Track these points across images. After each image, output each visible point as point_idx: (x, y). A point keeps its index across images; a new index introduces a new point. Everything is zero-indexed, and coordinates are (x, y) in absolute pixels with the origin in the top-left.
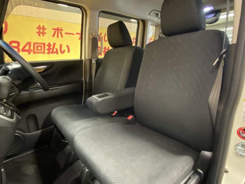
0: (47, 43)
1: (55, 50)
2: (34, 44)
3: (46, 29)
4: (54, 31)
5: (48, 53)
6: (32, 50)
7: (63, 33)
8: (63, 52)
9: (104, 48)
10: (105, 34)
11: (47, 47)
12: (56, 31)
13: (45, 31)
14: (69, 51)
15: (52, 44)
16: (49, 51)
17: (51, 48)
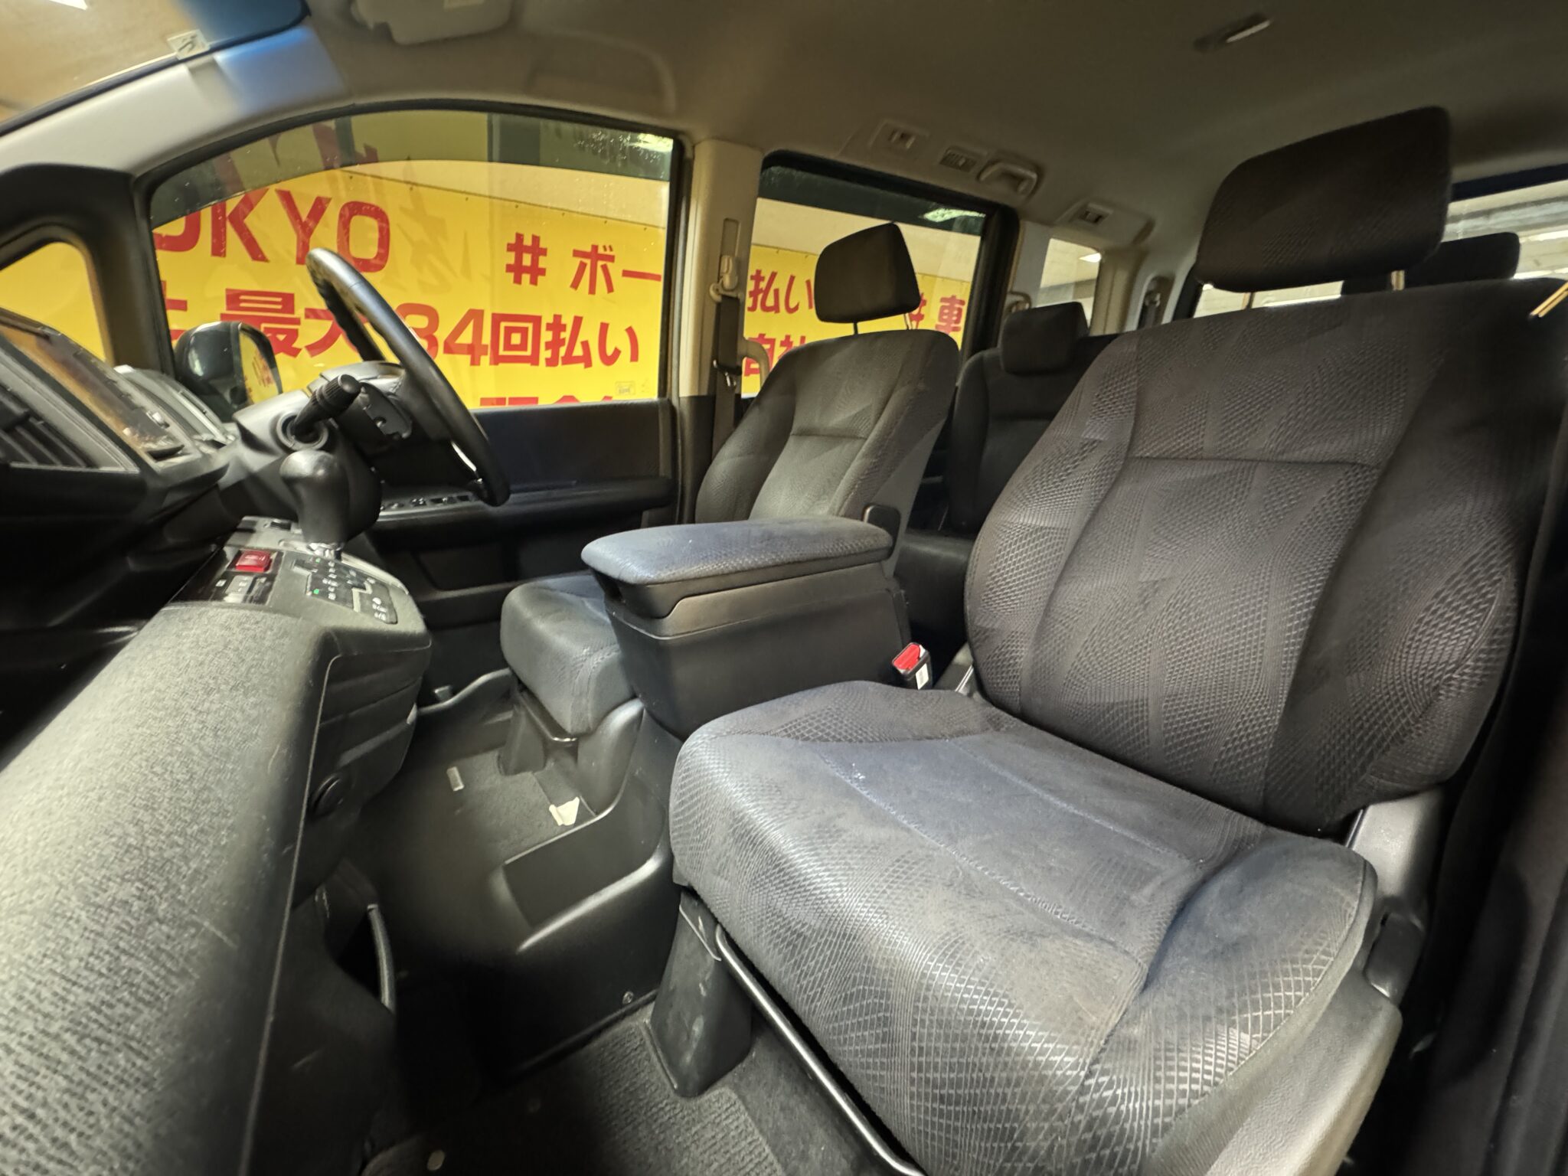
0: (548, 319)
1: (578, 351)
2: (497, 319)
3: (544, 252)
4: (578, 261)
5: (552, 362)
6: (486, 346)
7: (615, 270)
8: (609, 360)
9: (783, 344)
10: (792, 279)
11: (546, 336)
12: (588, 262)
13: (543, 262)
14: (634, 357)
15: (567, 321)
16: (555, 354)
17: (564, 340)
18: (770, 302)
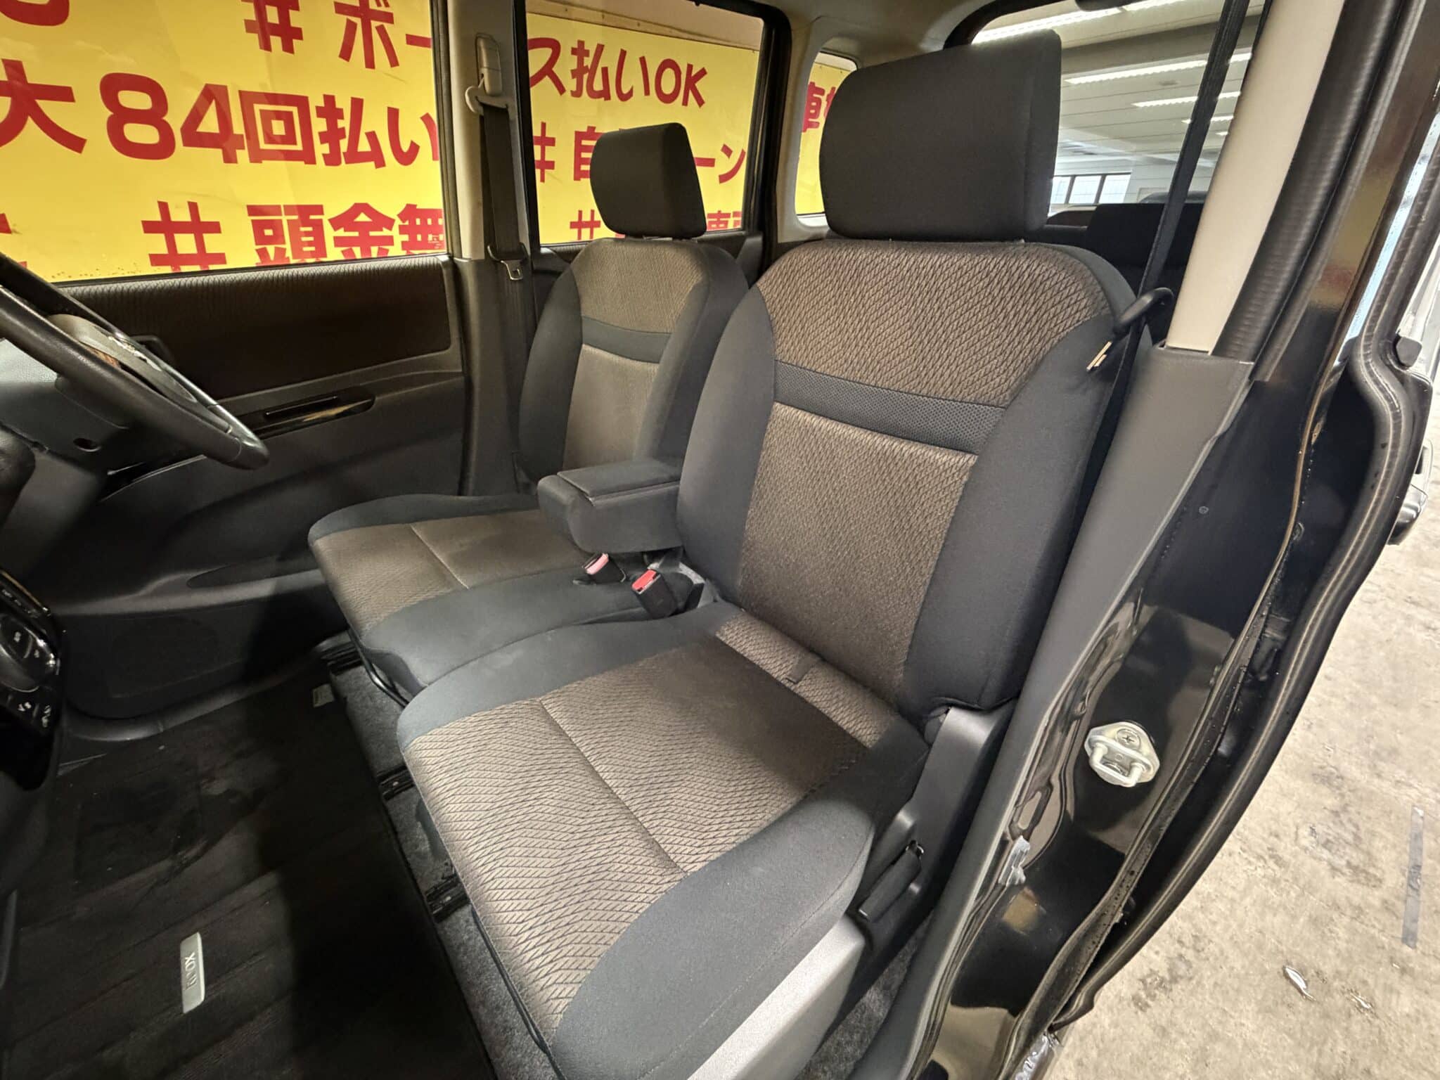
0: (316, 101)
1: (364, 146)
2: (248, 99)
4: (343, 19)
5: (332, 160)
6: (242, 136)
7: (397, 34)
8: (407, 157)
10: (623, 54)
11: (319, 125)
12: (357, 21)
13: (296, 19)
15: (344, 104)
16: (335, 148)
17: (343, 129)
18: (598, 85)
